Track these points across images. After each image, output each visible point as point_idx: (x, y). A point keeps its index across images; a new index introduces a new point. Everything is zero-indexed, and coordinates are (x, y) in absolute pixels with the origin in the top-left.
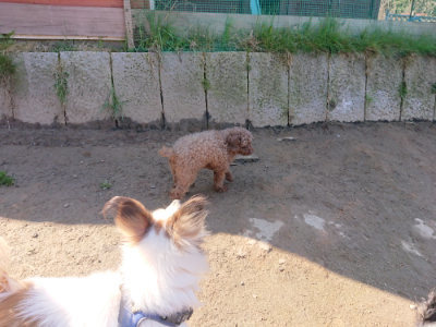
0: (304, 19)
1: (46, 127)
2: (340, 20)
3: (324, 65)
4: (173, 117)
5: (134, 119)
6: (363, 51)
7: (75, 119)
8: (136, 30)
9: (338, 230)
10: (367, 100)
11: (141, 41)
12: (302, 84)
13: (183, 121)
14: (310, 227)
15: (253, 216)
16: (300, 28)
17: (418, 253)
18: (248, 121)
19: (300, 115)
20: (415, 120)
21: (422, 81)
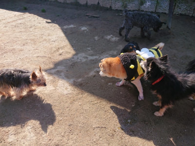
1: (62, 3)
4: (89, 3)
5: (80, 2)
7: (68, 2)
10: (158, 3)
18: (111, 7)
19: (129, 7)
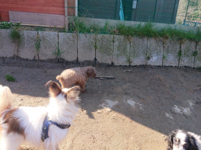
0: (138, 23)
1: (30, 60)
2: (154, 24)
3: (146, 42)
4: (81, 59)
5: (65, 59)
6: (163, 37)
7: (42, 58)
8: (69, 24)
9: (140, 106)
10: (164, 57)
11: (71, 28)
12: (136, 49)
13: (85, 61)
14: (129, 104)
15: (107, 99)
16: (137, 26)
17: (172, 118)
18: (112, 63)
19: (134, 62)
20: (185, 67)
21: (189, 51)
